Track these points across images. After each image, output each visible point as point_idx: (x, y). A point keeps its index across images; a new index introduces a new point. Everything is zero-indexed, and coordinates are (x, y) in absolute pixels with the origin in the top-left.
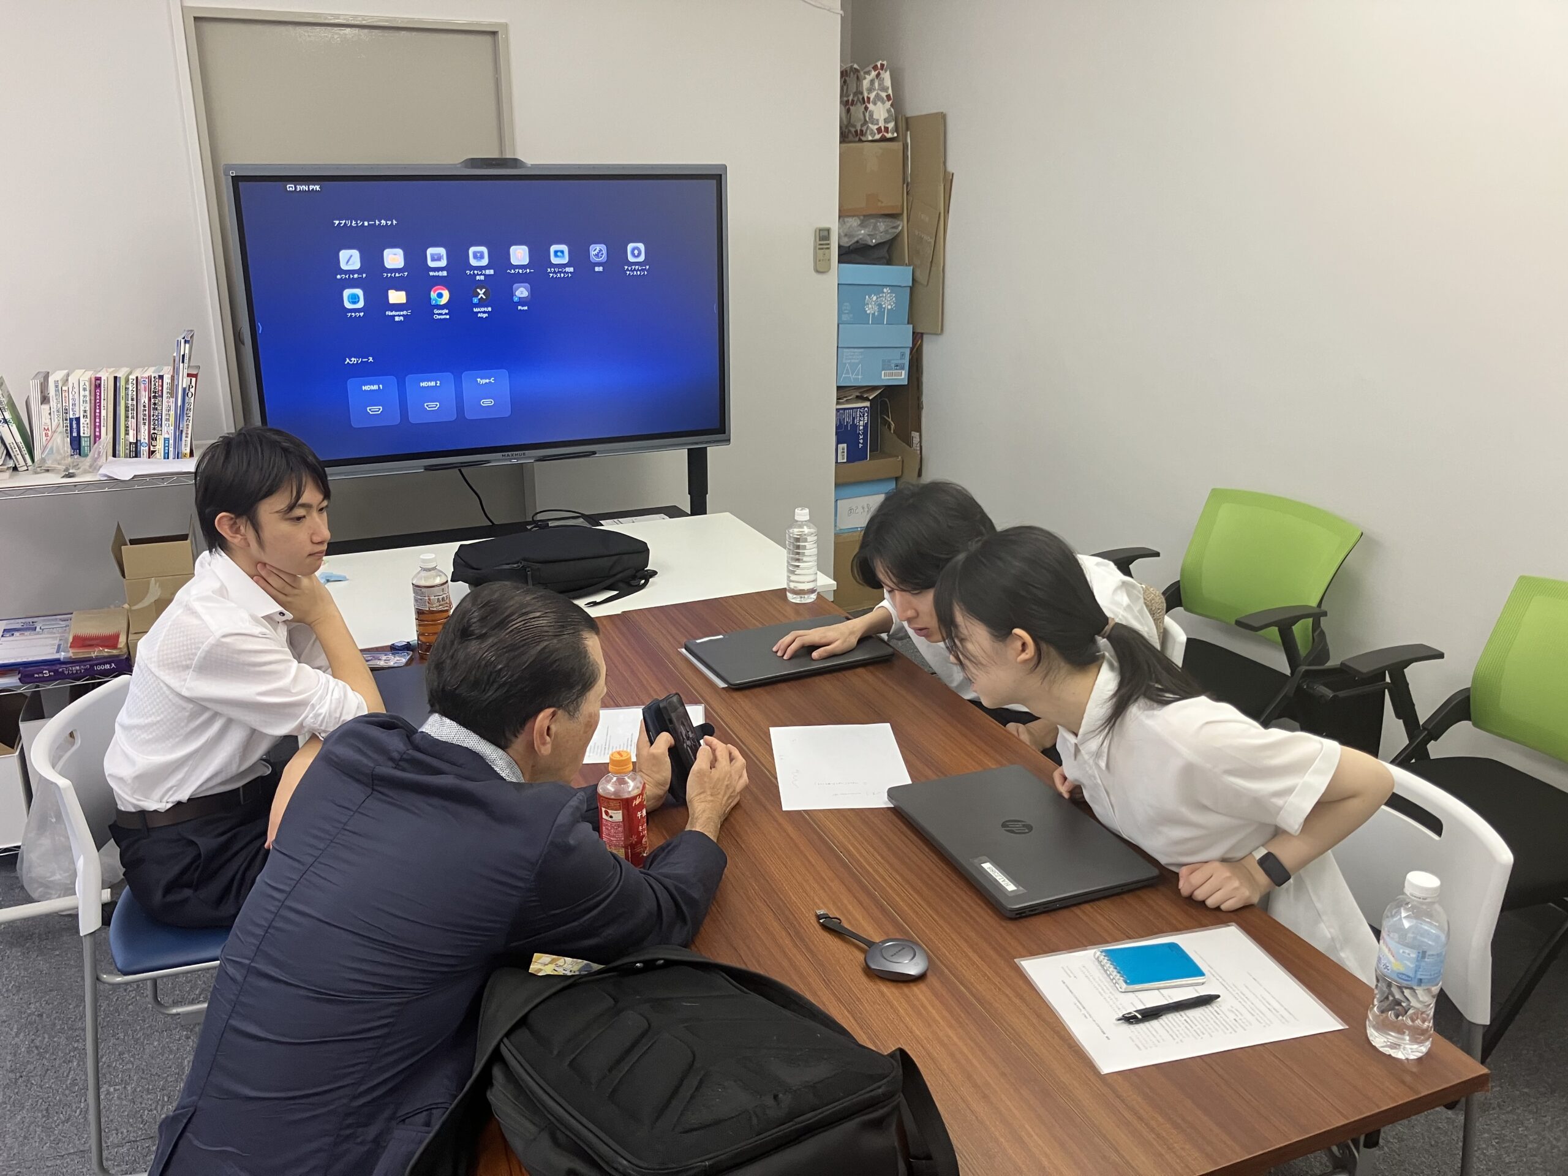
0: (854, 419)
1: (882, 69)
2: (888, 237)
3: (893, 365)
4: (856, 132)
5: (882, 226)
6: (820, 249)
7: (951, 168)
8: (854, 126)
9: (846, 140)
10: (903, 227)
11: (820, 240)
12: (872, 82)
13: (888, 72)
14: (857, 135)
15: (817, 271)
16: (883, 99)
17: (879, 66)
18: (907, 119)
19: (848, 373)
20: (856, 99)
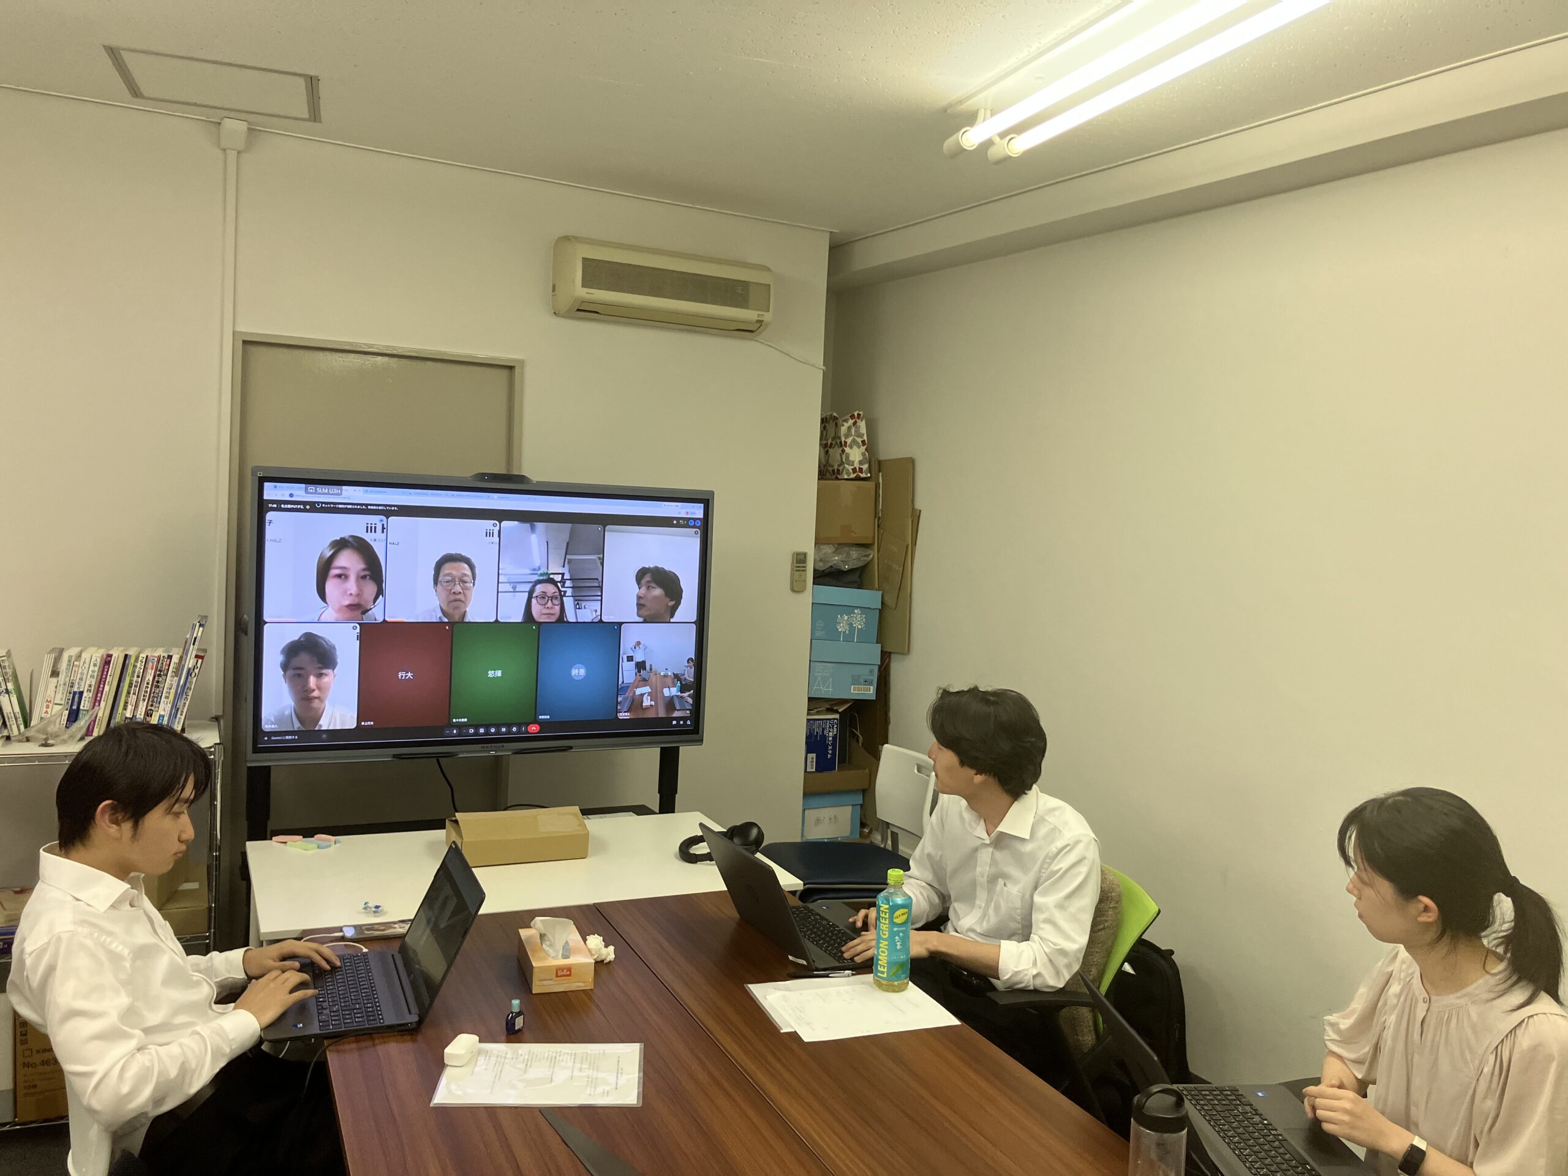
0: (823, 730)
1: (858, 418)
2: (861, 564)
3: (862, 681)
4: (833, 471)
5: (854, 553)
6: (797, 571)
7: (918, 506)
8: (832, 466)
9: (824, 477)
10: (873, 557)
11: (797, 563)
12: (849, 428)
13: (864, 422)
14: (834, 473)
15: (793, 590)
16: (858, 443)
17: (856, 416)
18: (879, 462)
19: (819, 685)
20: (834, 443)
